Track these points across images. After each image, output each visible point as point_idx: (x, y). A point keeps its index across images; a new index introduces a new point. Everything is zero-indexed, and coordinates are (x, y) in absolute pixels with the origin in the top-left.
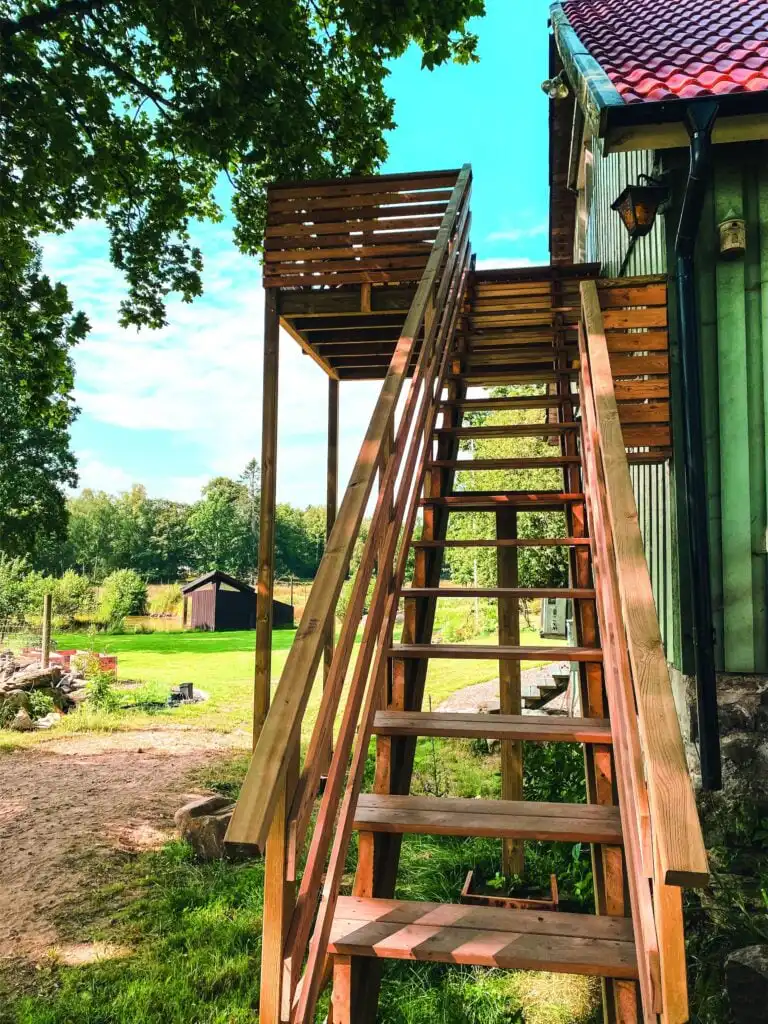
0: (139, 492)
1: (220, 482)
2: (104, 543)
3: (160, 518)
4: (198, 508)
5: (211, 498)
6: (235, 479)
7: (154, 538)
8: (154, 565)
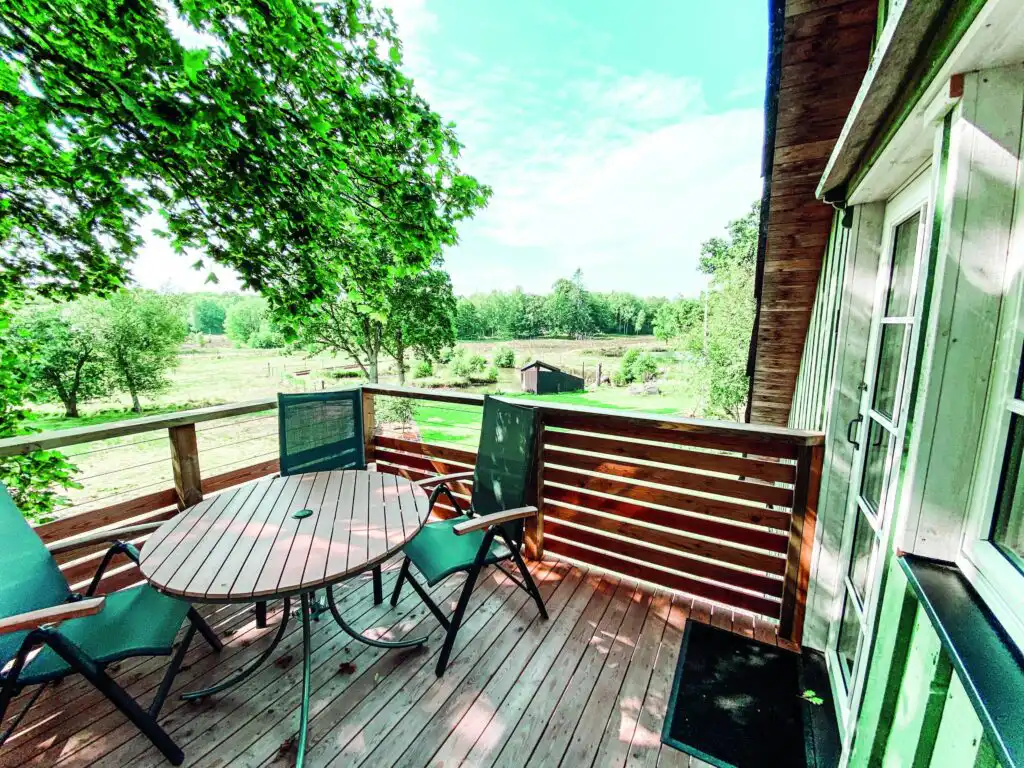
0: (519, 289)
1: (561, 281)
2: (502, 317)
3: (530, 303)
4: (551, 297)
5: (557, 291)
6: (569, 279)
7: (526, 316)
8: (526, 329)
